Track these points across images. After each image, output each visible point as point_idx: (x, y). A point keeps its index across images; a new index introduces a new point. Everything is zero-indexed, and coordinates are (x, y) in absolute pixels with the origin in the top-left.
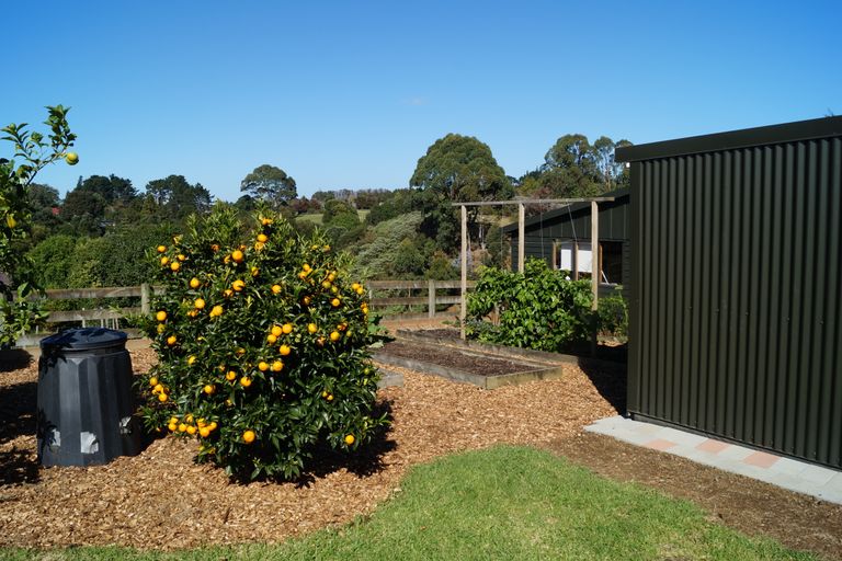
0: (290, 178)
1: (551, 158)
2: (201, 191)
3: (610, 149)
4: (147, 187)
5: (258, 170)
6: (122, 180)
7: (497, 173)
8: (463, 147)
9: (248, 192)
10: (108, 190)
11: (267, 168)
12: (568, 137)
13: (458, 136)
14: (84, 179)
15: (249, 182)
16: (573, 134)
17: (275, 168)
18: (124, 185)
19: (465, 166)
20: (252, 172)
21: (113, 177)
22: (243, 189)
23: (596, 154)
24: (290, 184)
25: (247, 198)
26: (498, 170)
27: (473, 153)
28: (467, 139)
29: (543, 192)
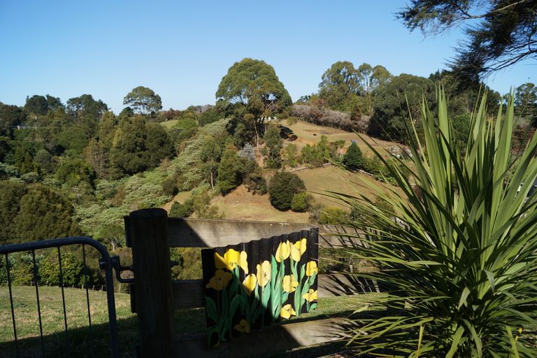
0: (157, 96)
1: (326, 78)
2: (102, 105)
3: (369, 72)
4: (68, 102)
5: (136, 90)
6: (54, 98)
7: (277, 87)
8: (252, 67)
9: (129, 105)
10: (44, 105)
11: (141, 88)
12: (339, 63)
13: (250, 60)
14: (30, 98)
15: (130, 98)
16: (342, 61)
17: (147, 88)
18: (55, 102)
19: (253, 81)
20: (131, 92)
21: (48, 96)
22: (126, 103)
23: (359, 76)
24: (157, 100)
25: (128, 109)
26: (278, 84)
27: (260, 72)
28: (256, 62)
29: (320, 103)
